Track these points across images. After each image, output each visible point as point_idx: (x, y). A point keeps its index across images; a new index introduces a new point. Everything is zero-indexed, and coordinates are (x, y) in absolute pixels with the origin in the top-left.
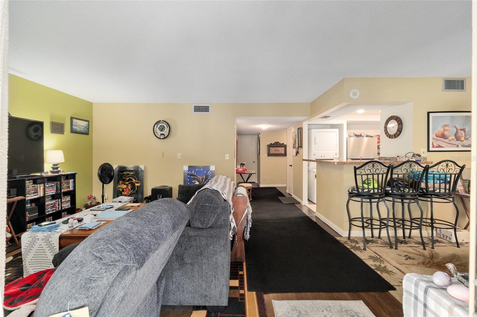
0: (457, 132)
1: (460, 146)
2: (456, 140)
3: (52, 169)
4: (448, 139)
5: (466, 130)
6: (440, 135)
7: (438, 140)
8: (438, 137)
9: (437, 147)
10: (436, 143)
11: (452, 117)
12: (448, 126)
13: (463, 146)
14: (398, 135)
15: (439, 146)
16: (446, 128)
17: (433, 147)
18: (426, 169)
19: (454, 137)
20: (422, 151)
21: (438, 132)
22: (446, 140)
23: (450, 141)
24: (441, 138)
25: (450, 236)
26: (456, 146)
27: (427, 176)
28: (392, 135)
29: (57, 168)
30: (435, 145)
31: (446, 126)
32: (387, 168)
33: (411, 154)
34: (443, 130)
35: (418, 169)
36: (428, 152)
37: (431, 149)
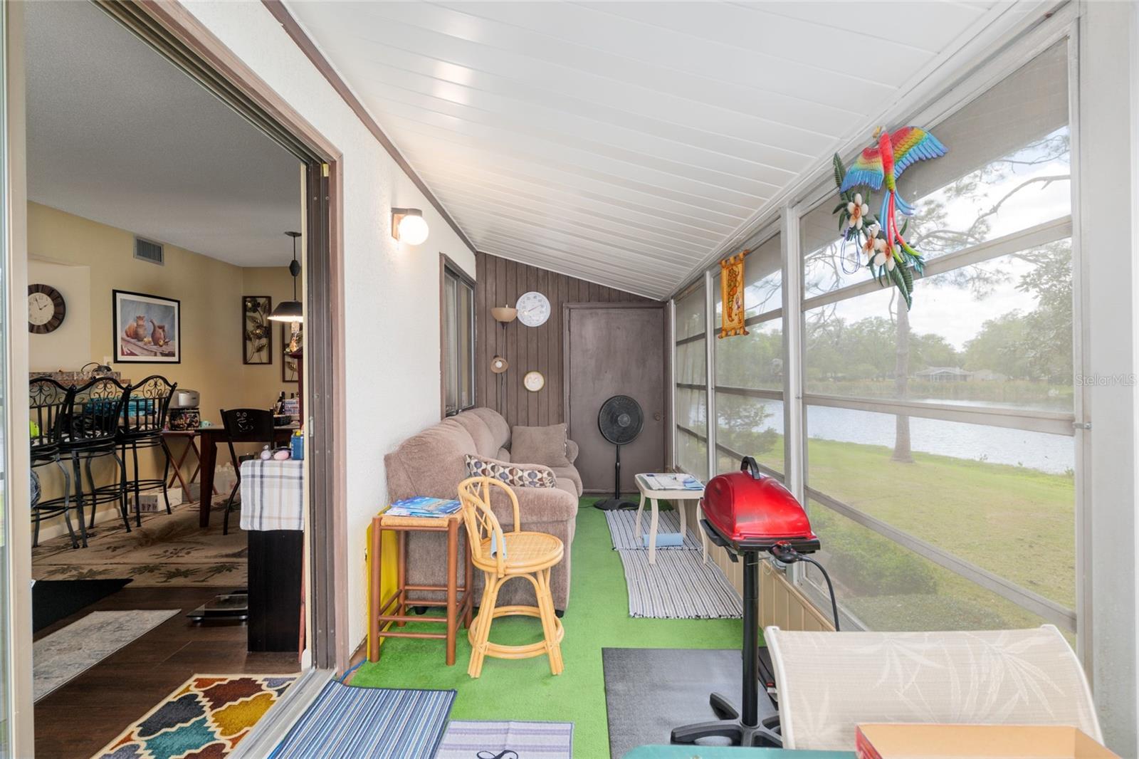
0: (154, 330)
1: (158, 354)
2: (152, 344)
5: (166, 329)
7: (129, 342)
9: (128, 354)
10: (126, 348)
11: (148, 304)
13: (163, 354)
14: (55, 328)
15: (132, 354)
16: (141, 322)
17: (123, 354)
18: (128, 391)
19: (150, 339)
20: (107, 360)
21: (129, 328)
22: (140, 344)
23: (145, 344)
24: (133, 338)
25: (154, 503)
26: (153, 354)
27: (127, 405)
28: (39, 326)
30: (125, 350)
31: (139, 318)
32: (66, 392)
33: (96, 366)
34: (135, 324)
35: (115, 393)
36: (115, 362)
37: (120, 358)
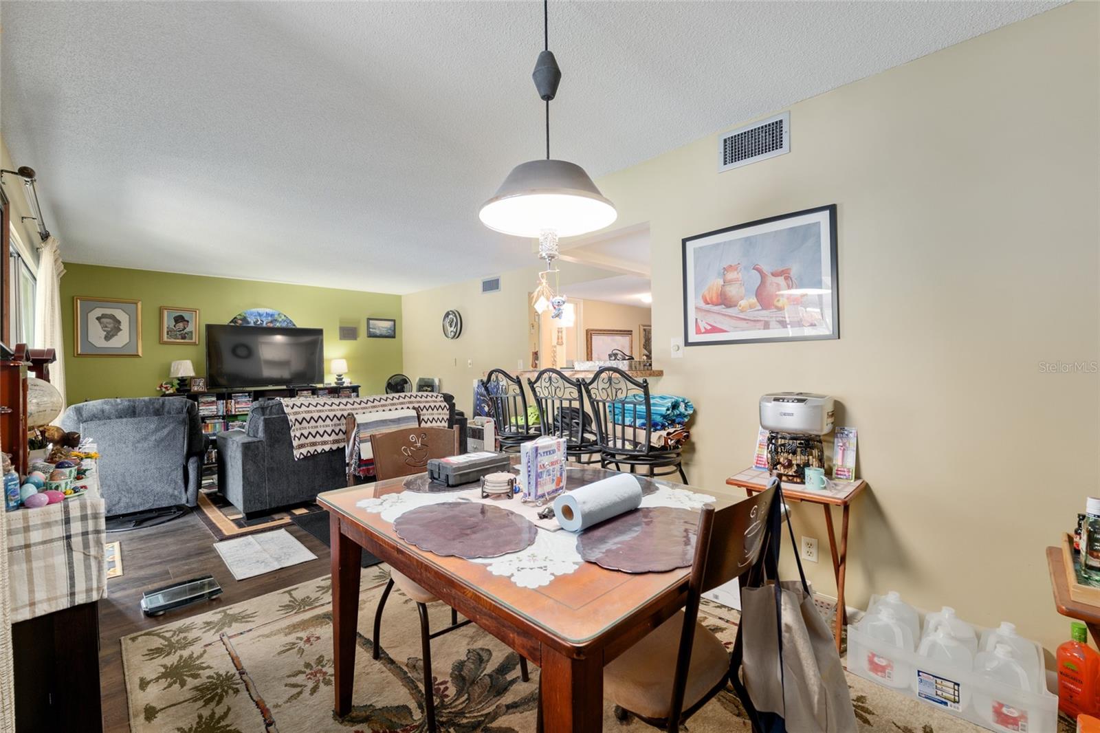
0: (762, 283)
1: (773, 324)
2: (759, 308)
3: (336, 381)
4: (735, 306)
5: (793, 274)
6: (714, 299)
7: (708, 311)
8: (709, 304)
9: (707, 332)
10: (704, 322)
11: (747, 239)
12: (736, 269)
15: (714, 330)
16: (731, 275)
17: (698, 331)
19: (754, 300)
21: (710, 289)
22: (730, 311)
23: (742, 311)
24: (717, 305)
26: (761, 325)
29: (341, 379)
30: (702, 325)
31: (731, 268)
34: (722, 281)
36: (685, 345)
37: (693, 338)
